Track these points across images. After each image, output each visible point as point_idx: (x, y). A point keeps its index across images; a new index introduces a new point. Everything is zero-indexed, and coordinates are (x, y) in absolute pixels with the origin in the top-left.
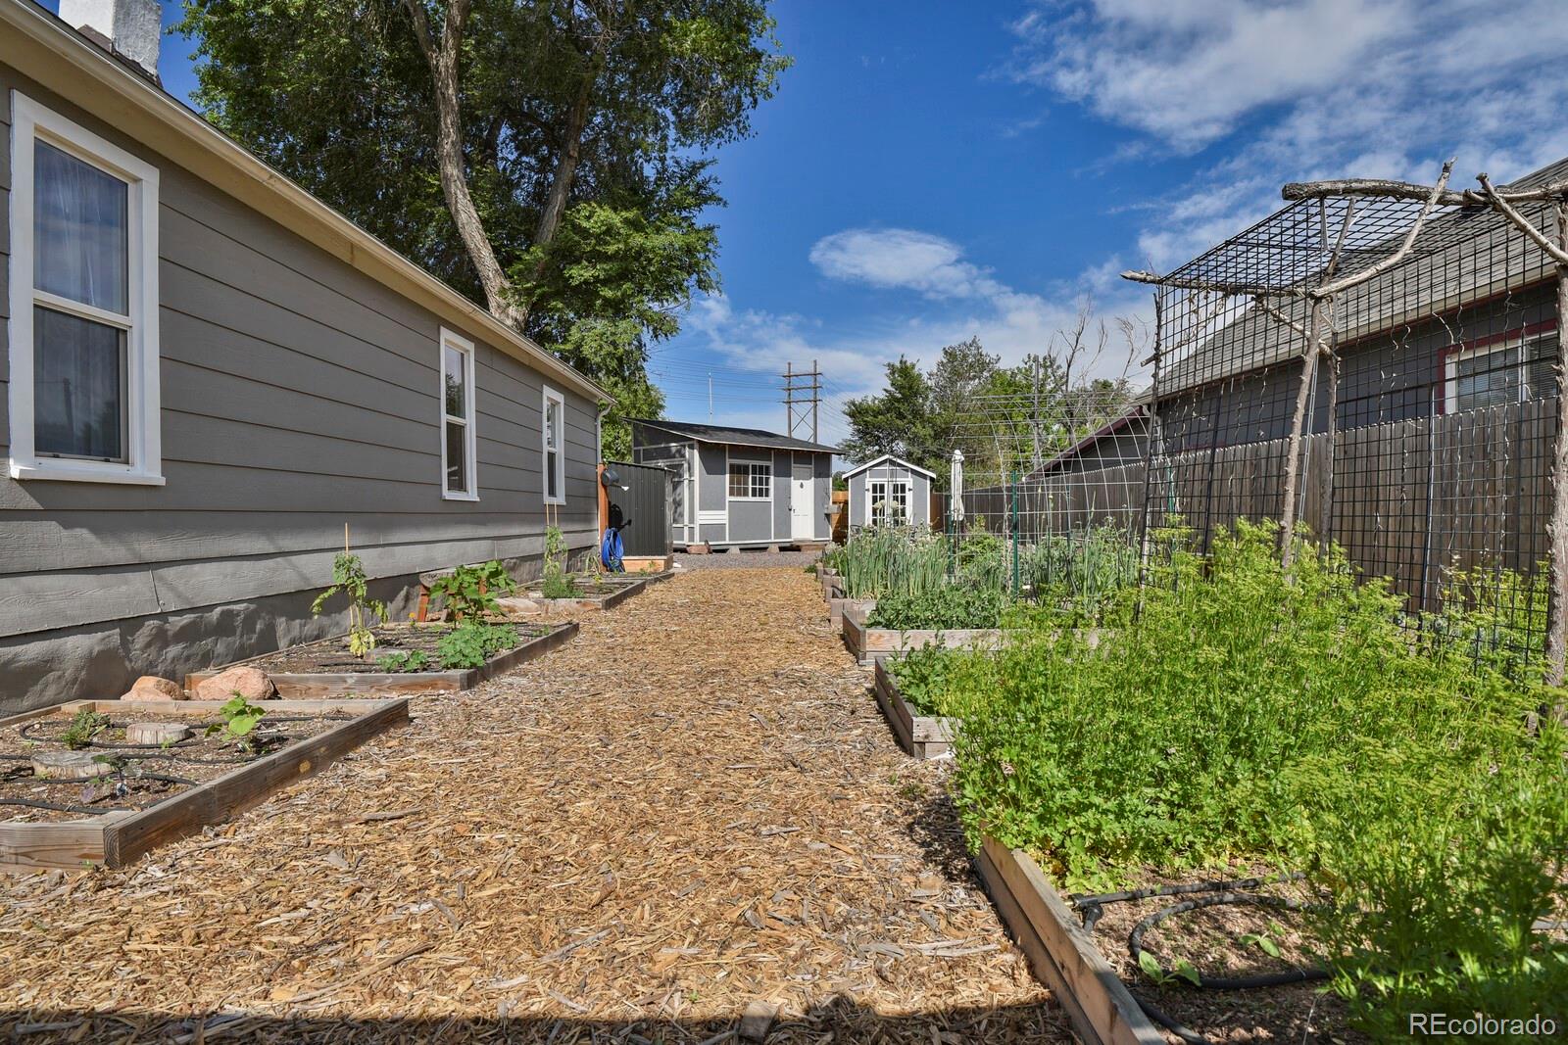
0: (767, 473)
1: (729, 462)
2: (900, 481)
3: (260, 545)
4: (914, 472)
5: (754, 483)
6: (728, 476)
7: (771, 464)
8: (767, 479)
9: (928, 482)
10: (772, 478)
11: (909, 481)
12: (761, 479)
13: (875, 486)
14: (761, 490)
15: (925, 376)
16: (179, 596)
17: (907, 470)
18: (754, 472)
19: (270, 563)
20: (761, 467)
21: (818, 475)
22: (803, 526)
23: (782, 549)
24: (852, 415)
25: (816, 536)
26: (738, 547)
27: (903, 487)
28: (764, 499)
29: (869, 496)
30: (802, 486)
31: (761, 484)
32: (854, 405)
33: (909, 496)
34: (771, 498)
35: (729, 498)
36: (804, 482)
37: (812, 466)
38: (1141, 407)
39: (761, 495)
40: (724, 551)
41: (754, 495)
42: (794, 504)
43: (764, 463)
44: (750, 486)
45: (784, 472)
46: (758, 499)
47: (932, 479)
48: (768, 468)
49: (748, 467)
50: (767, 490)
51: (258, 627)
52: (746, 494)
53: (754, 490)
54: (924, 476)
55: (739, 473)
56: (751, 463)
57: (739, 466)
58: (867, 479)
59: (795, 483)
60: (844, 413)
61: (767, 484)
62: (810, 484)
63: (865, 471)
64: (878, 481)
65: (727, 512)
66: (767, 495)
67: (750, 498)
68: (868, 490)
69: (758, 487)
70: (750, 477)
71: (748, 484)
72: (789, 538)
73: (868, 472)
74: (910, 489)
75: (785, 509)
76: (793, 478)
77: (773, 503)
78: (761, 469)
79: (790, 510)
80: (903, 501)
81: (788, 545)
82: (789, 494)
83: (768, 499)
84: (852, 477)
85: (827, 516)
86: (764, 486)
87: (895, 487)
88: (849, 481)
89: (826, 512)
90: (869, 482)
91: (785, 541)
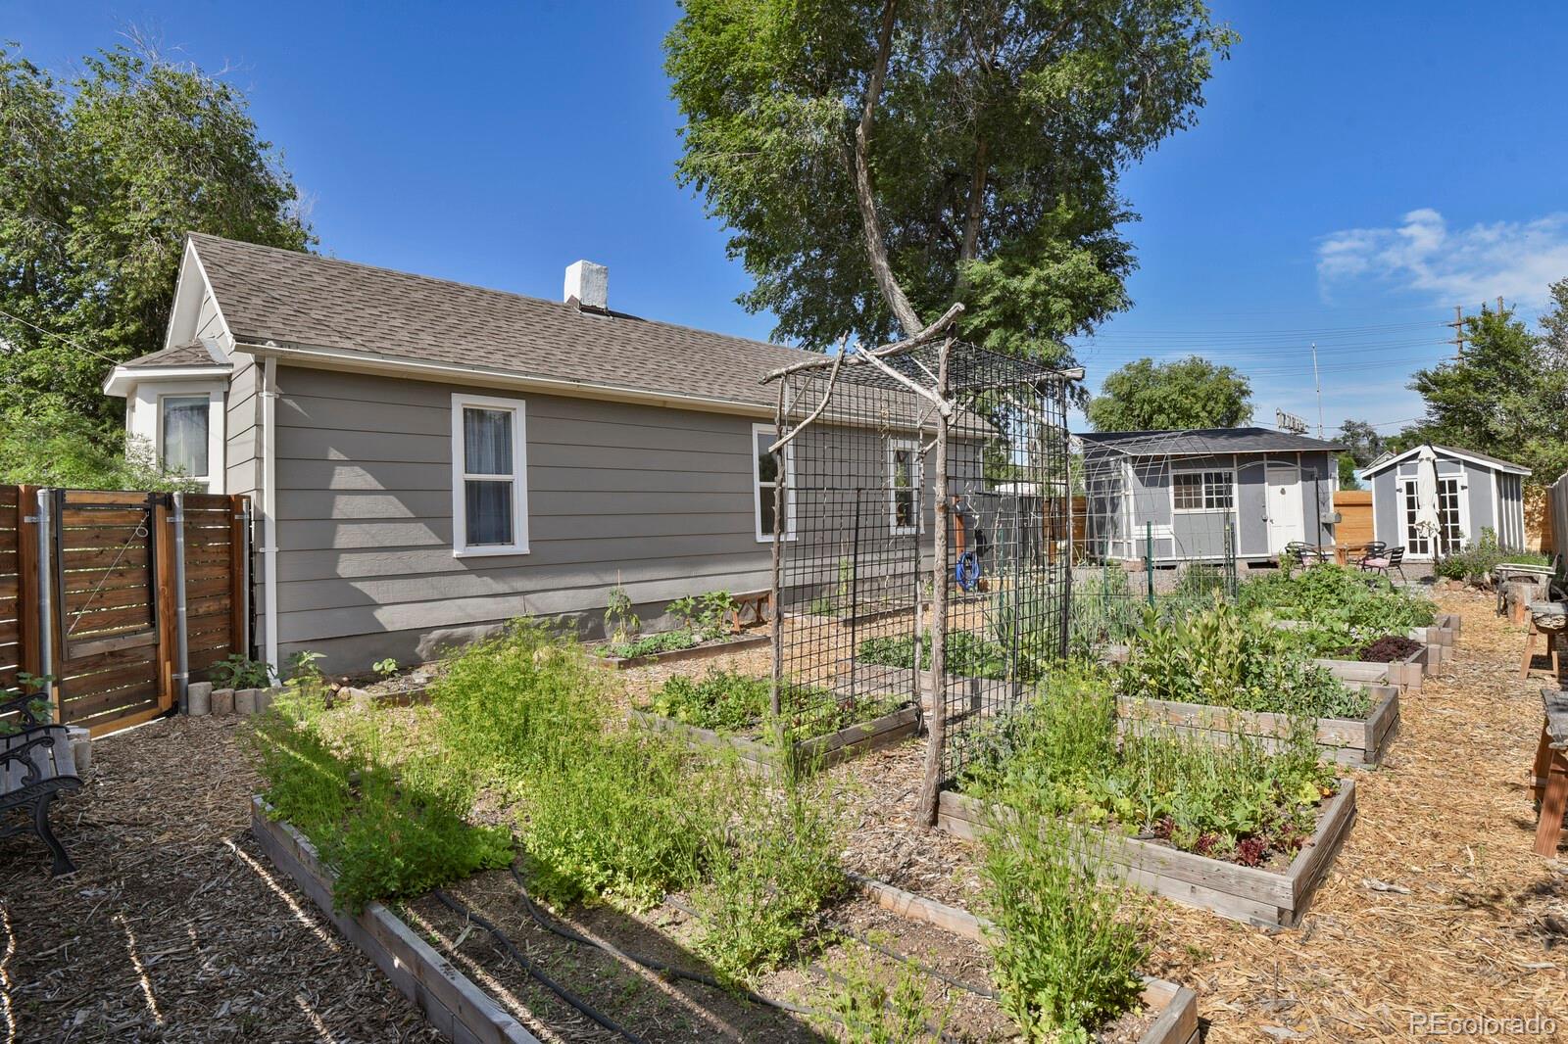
0: (1229, 480)
1: (1172, 473)
2: (1447, 477)
3: (592, 580)
4: (1467, 464)
5: (1207, 493)
6: (1171, 488)
7: (1234, 471)
8: (1229, 487)
9: (1493, 476)
10: (1235, 486)
11: (1462, 477)
12: (1219, 488)
13: (1410, 487)
14: (1220, 500)
16: (537, 609)
17: (1458, 462)
18: (1209, 481)
19: (600, 590)
20: (1219, 475)
21: (1308, 477)
23: (1251, 565)
24: (1424, 389)
27: (1453, 485)
28: (1225, 509)
29: (1402, 498)
30: (1283, 492)
31: (1220, 493)
33: (1463, 497)
34: (1235, 508)
35: (1174, 511)
36: (1286, 487)
37: (1297, 469)
39: (1220, 506)
40: (1174, 567)
41: (1210, 506)
42: (1271, 512)
43: (1223, 471)
44: (1204, 496)
45: (1254, 478)
46: (1214, 510)
47: (1498, 472)
48: (1228, 475)
49: (1200, 476)
50: (1229, 499)
51: (589, 625)
52: (1198, 504)
53: (1209, 500)
54: (1486, 469)
55: (1187, 483)
56: (1203, 472)
57: (1187, 477)
58: (1398, 477)
59: (1271, 491)
60: (1410, 388)
61: (1228, 493)
62: (1296, 491)
63: (1394, 466)
64: (1415, 478)
65: (1171, 527)
66: (1229, 505)
67: (1203, 509)
68: (1400, 490)
69: (1214, 496)
70: (1203, 486)
71: (1201, 494)
72: (1266, 552)
73: (1399, 468)
74: (1463, 488)
75: (1259, 520)
76: (1266, 484)
77: (1237, 514)
78: (1218, 478)
79: (1265, 520)
80: (1454, 502)
81: (1265, 560)
82: (1263, 502)
83: (1231, 510)
84: (1376, 475)
85: (1327, 525)
86: (1224, 496)
87: (1440, 484)
88: (1373, 480)
89: (1325, 521)
90: (1401, 480)
91: (1259, 556)
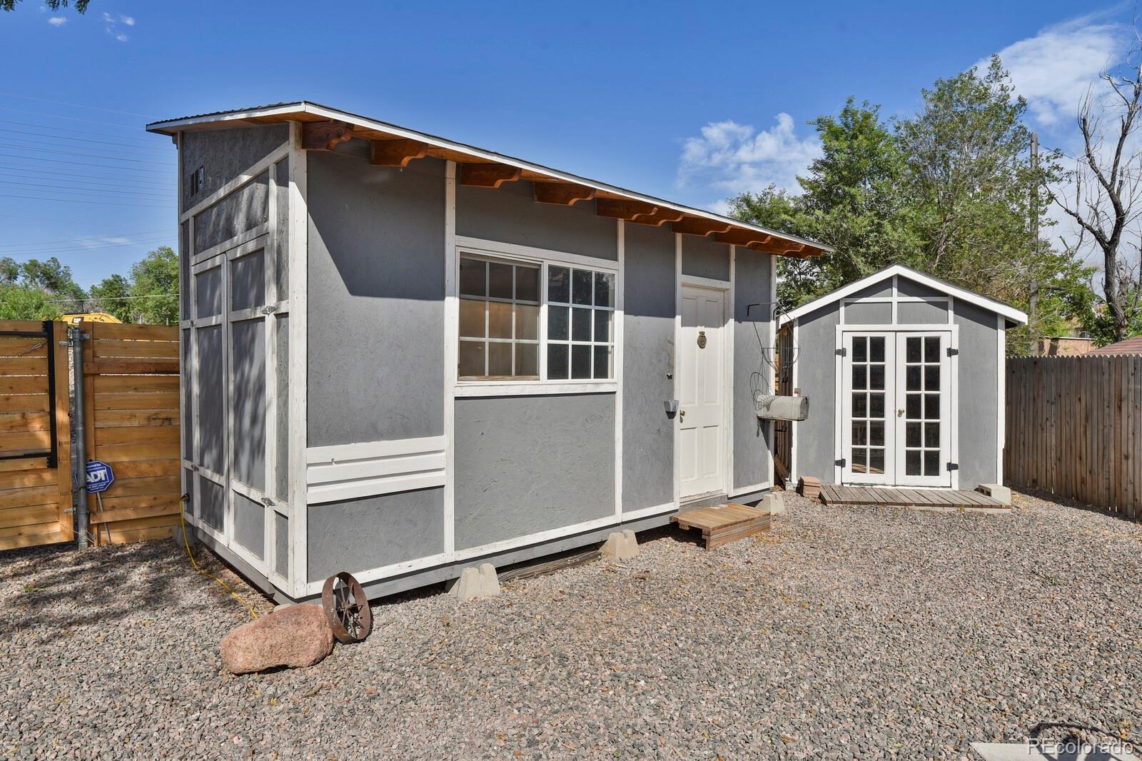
2: (923, 330)
4: (964, 308)
5: (557, 329)
6: (452, 306)
7: (614, 270)
8: (603, 319)
9: (1001, 334)
10: (618, 319)
11: (949, 331)
12: (581, 317)
13: (859, 345)
14: (581, 353)
17: (946, 302)
18: (558, 293)
20: (581, 277)
21: (743, 311)
22: (704, 460)
23: (646, 537)
25: (737, 484)
26: (489, 567)
27: (933, 347)
28: (590, 384)
29: (845, 367)
30: (702, 342)
31: (581, 332)
32: (747, 201)
33: (949, 368)
34: (615, 381)
35: (454, 386)
36: (709, 332)
37: (730, 285)
39: (581, 372)
40: (442, 587)
41: (557, 371)
42: (683, 395)
43: (592, 264)
44: (544, 342)
45: (654, 301)
46: (569, 385)
47: (1010, 324)
49: (536, 272)
50: (602, 353)
52: (527, 368)
53: (557, 355)
54: (989, 318)
55: (501, 291)
56: (544, 259)
57: (501, 268)
58: (840, 328)
59: (685, 336)
61: (602, 334)
62: (723, 336)
63: (834, 306)
64: (869, 330)
65: (446, 441)
66: (601, 371)
67: (543, 384)
68: (842, 352)
69: (570, 342)
70: (544, 310)
71: (534, 334)
72: (670, 498)
73: (842, 309)
74: (951, 352)
75: (656, 412)
76: (678, 318)
77: (619, 399)
78: (580, 285)
79: (671, 415)
80: (933, 379)
81: (665, 522)
82: (671, 366)
83: (604, 385)
84: (803, 320)
85: (763, 422)
86: (593, 343)
87: (913, 345)
88: (796, 330)
89: (763, 413)
90: (845, 333)
91: (655, 511)
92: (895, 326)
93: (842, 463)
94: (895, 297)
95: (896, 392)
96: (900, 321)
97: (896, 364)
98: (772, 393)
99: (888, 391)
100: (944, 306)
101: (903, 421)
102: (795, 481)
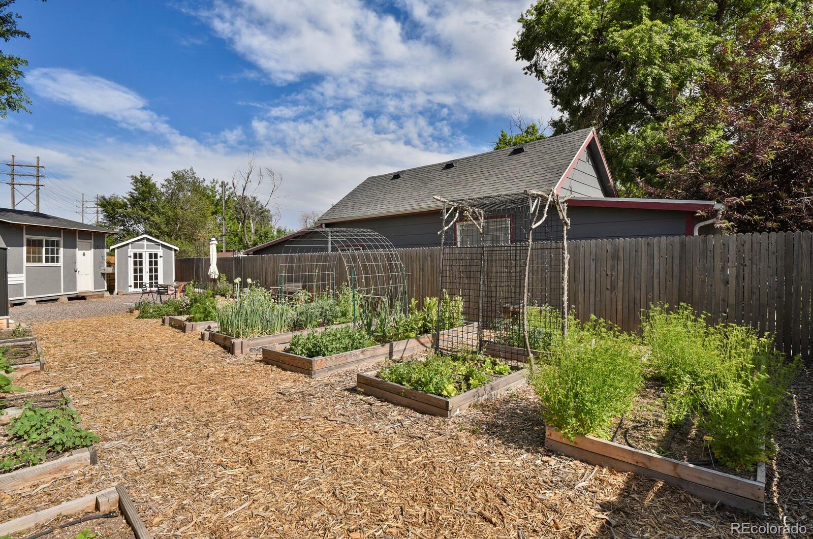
0: (58, 245)
1: (26, 237)
2: (153, 251)
4: (163, 246)
5: (47, 253)
6: (25, 248)
7: (61, 240)
8: (58, 250)
9: (173, 252)
10: (61, 250)
11: (160, 252)
12: (53, 250)
13: (135, 255)
14: (53, 258)
15: (158, 186)
17: (159, 244)
18: (47, 245)
20: (53, 242)
21: (96, 247)
22: (86, 282)
23: (70, 299)
25: (95, 289)
26: (34, 300)
27: (156, 255)
28: (55, 264)
29: (131, 261)
30: (84, 254)
31: (53, 253)
33: (160, 261)
34: (61, 263)
35: (25, 264)
36: (85, 252)
37: (92, 241)
38: (322, 224)
39: (53, 261)
41: (47, 261)
42: (79, 267)
43: (55, 239)
44: (44, 255)
45: (71, 245)
46: (50, 264)
47: (176, 250)
48: (58, 243)
49: (42, 241)
50: (57, 258)
52: (40, 260)
53: (47, 258)
54: (171, 249)
55: (34, 245)
56: (44, 238)
57: (34, 241)
58: (130, 250)
59: (79, 253)
61: (57, 254)
62: (90, 253)
63: (128, 244)
64: (138, 251)
65: (24, 275)
66: (57, 261)
67: (44, 264)
68: (130, 257)
69: (50, 255)
70: (44, 249)
71: (42, 254)
72: (76, 291)
73: (130, 245)
74: (161, 257)
75: (72, 271)
76: (77, 249)
77: (62, 268)
78: (53, 243)
79: (76, 271)
80: (156, 264)
81: (75, 296)
82: (75, 260)
83: (58, 264)
84: (118, 248)
85: (103, 274)
86: (55, 256)
87: (150, 255)
88: (116, 250)
89: (103, 272)
90: (131, 252)
91: (72, 293)
92: (145, 250)
93: (131, 286)
94: (145, 242)
95: (146, 267)
96: (147, 249)
97: (146, 260)
98: (106, 266)
99: (144, 267)
100: (159, 245)
101: (148, 274)
102: (116, 292)
